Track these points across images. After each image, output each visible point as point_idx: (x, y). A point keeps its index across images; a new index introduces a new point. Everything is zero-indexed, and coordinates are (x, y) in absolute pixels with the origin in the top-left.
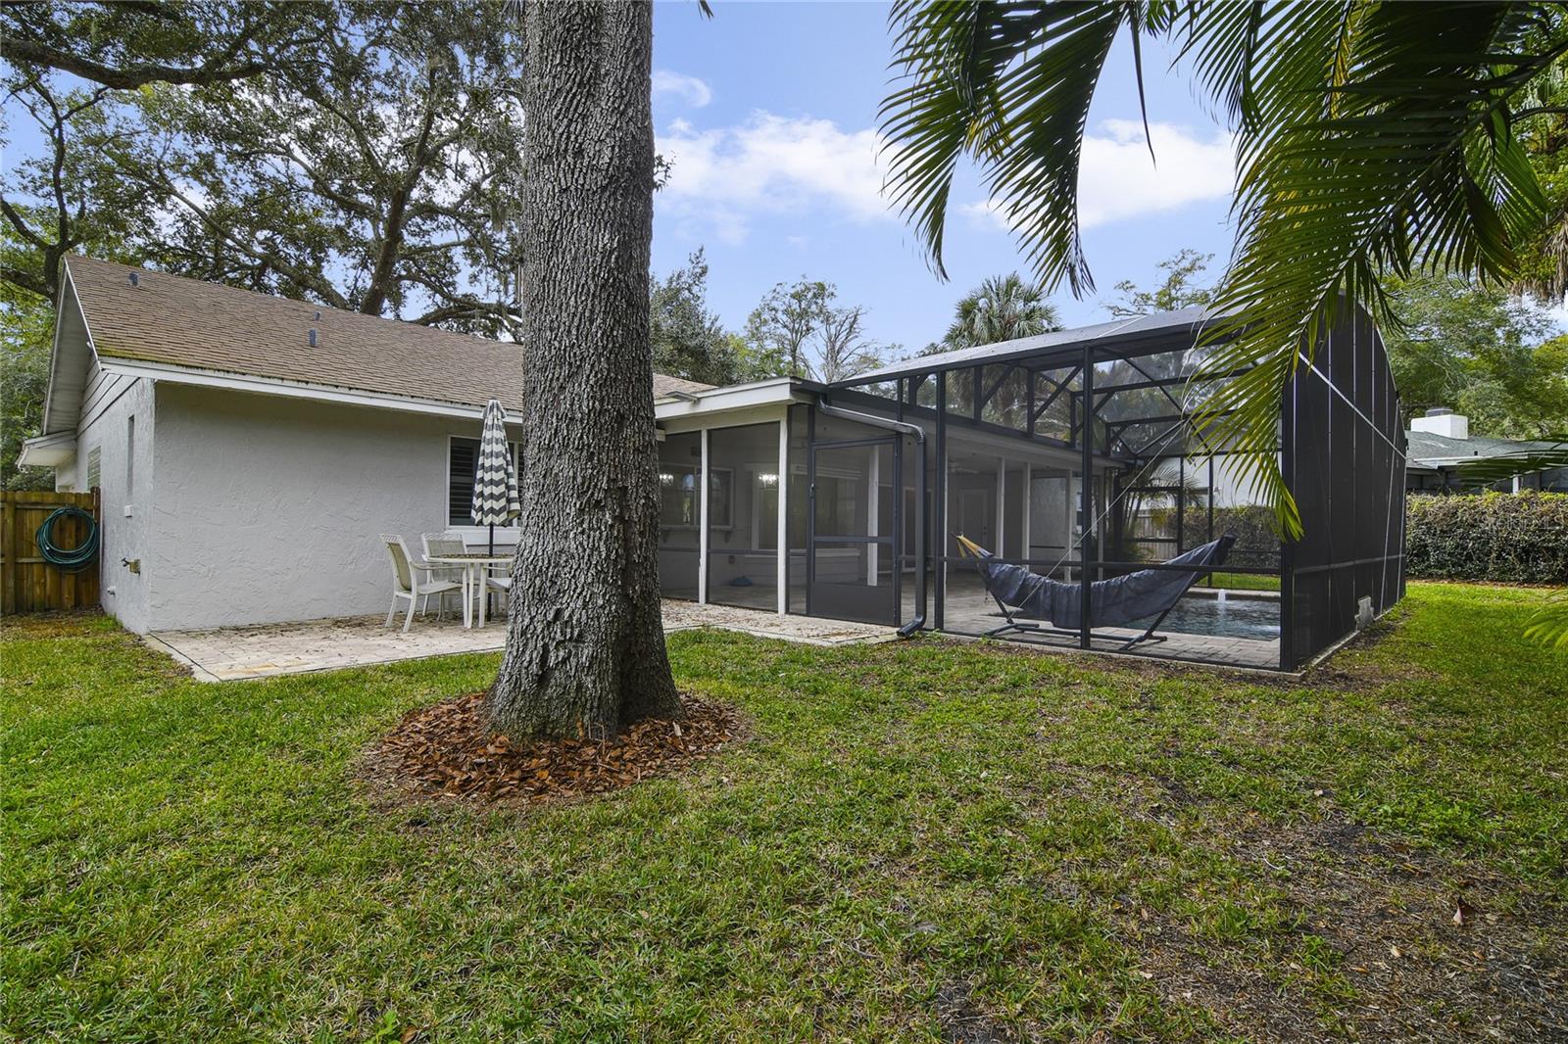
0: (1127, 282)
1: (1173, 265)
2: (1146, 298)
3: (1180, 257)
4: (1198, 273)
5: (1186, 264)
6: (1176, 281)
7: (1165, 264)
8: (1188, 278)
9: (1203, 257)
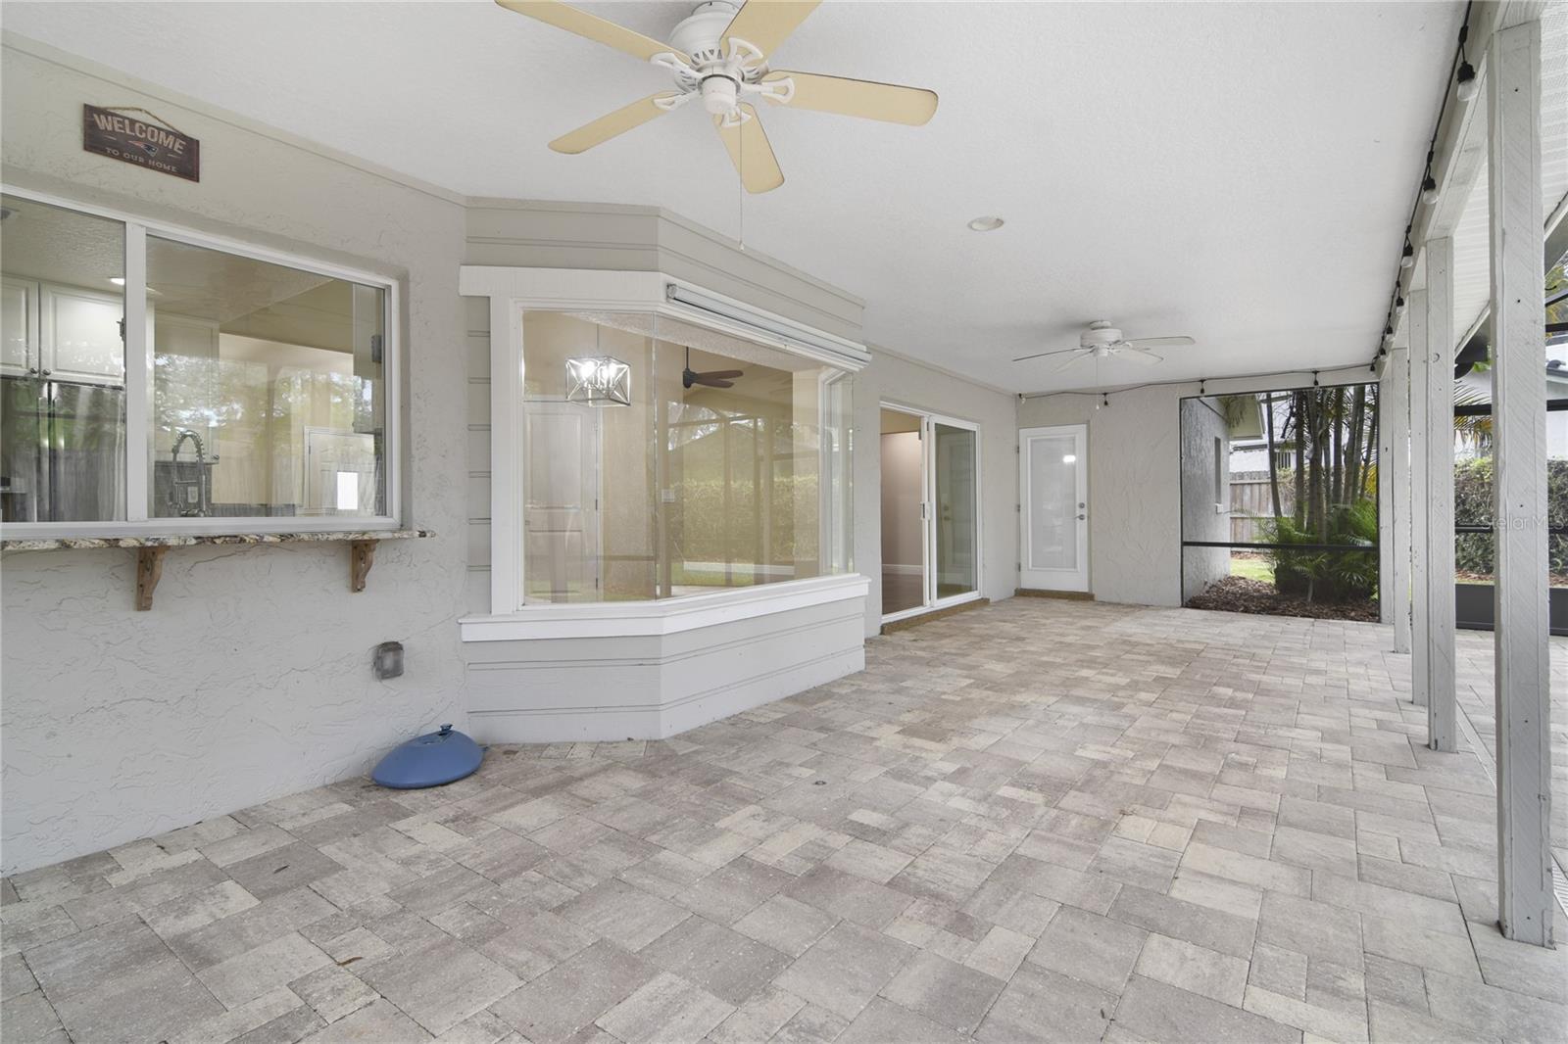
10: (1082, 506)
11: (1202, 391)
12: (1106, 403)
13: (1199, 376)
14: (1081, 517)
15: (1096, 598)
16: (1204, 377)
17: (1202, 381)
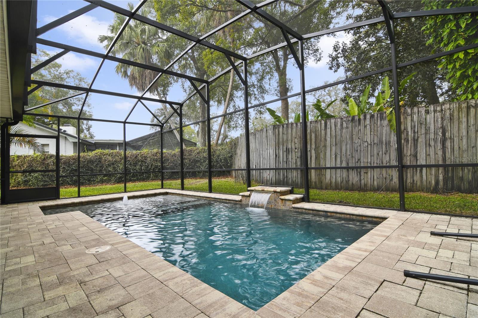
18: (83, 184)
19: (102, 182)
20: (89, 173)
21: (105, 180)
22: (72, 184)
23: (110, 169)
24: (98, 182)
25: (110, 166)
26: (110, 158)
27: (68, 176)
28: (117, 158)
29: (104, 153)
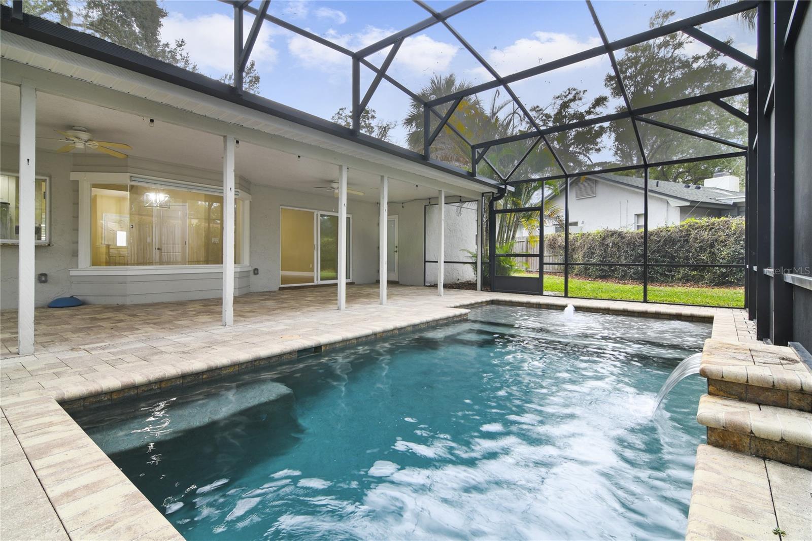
0: (538, 107)
1: (564, 98)
2: (548, 116)
3: (567, 93)
4: (577, 102)
5: (570, 97)
6: (565, 105)
7: (559, 97)
8: (572, 104)
9: (580, 92)
10: (396, 247)
11: (430, 203)
12: (403, 207)
13: (428, 197)
14: (396, 252)
15: (400, 283)
16: (431, 197)
17: (430, 199)
18: (653, 280)
19: (686, 280)
20: (665, 262)
21: (694, 276)
22: (637, 279)
23: (703, 257)
24: (680, 279)
25: (705, 250)
26: (705, 235)
27: (632, 265)
28: (721, 233)
29: (697, 226)
